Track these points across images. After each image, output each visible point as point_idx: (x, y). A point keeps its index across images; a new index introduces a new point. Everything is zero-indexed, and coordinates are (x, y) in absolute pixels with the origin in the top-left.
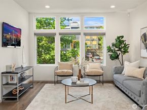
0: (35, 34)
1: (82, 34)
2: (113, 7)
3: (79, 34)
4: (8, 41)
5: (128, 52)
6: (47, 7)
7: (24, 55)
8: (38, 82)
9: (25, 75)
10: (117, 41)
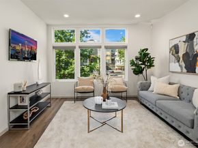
0: (54, 47)
1: (103, 47)
2: (138, 16)
3: (100, 47)
4: (17, 53)
5: (153, 66)
6: (66, 16)
7: (39, 70)
8: (57, 99)
9: (41, 93)
10: (141, 54)
